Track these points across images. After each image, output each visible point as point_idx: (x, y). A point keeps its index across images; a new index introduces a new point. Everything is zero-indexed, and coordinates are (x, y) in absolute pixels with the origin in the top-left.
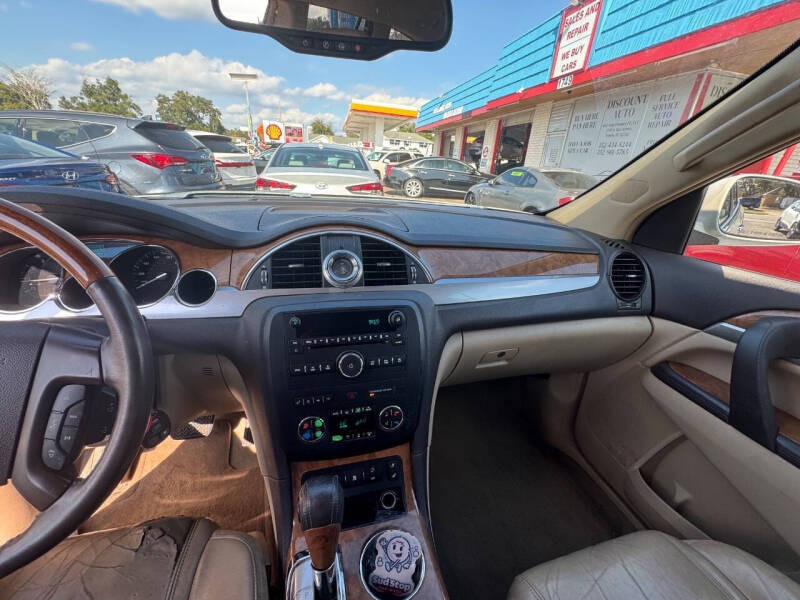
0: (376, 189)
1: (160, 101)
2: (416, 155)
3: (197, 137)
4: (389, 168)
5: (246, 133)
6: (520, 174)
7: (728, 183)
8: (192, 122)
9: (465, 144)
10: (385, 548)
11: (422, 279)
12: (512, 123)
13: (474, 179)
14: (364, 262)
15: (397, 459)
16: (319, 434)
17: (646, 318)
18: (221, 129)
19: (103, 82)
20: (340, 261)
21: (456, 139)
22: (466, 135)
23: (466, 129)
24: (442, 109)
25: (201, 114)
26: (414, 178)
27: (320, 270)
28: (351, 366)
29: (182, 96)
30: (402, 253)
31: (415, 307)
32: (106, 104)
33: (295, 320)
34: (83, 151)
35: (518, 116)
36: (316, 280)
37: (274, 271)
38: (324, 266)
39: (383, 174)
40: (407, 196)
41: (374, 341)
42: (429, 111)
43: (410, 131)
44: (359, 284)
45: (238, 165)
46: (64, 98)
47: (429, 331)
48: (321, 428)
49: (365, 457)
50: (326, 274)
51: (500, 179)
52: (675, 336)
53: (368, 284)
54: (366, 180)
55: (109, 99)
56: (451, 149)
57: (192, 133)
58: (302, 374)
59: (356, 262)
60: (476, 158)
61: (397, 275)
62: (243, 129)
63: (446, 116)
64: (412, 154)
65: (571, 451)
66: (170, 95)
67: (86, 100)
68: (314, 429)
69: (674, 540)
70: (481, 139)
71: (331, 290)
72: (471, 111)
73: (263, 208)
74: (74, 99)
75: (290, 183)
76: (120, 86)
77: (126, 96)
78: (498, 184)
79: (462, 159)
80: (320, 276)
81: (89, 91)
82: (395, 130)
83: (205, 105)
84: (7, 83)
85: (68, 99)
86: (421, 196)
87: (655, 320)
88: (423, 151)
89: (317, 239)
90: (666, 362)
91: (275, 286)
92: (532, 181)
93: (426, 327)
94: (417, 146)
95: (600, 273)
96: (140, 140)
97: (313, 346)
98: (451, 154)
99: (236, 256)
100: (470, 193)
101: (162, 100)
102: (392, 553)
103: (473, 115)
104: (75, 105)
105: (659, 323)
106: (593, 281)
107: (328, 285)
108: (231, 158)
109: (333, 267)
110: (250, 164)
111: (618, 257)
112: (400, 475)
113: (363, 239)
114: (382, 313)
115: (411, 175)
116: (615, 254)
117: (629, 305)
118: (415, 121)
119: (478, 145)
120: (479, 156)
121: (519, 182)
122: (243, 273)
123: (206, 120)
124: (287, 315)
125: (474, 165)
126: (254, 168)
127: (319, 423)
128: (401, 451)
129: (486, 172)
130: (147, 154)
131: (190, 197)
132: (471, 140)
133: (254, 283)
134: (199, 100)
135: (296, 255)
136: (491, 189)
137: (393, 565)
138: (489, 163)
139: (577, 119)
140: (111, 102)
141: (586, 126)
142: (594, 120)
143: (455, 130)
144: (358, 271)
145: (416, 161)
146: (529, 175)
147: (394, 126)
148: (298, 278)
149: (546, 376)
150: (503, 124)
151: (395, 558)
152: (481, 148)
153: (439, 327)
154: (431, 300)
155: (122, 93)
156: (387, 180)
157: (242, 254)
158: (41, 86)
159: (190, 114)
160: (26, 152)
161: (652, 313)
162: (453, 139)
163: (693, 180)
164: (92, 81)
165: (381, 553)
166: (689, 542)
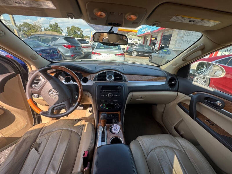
0: (123, 55)
1: (68, 29)
2: (136, 44)
3: (77, 40)
4: (128, 47)
5: (89, 37)
6: (166, 50)
7: (197, 63)
8: (76, 34)
9: (151, 40)
10: (114, 127)
11: (125, 81)
12: (166, 34)
13: (153, 51)
14: (114, 77)
15: (118, 114)
16: (104, 107)
17: (176, 92)
18: (83, 36)
19: (54, 23)
20: (110, 77)
21: (149, 39)
22: (152, 37)
23: (152, 36)
24: (145, 30)
25: (78, 32)
26: (135, 50)
27: (106, 78)
28: (110, 95)
29: (73, 27)
30: (122, 75)
31: (123, 86)
32: (55, 29)
33: (101, 87)
34: (52, 44)
35: (168, 32)
36: (105, 80)
37: (98, 78)
38: (107, 77)
39: (126, 49)
40: (132, 56)
41: (115, 92)
42: (141, 30)
43: (135, 36)
44: (113, 81)
45: (87, 47)
46: (45, 28)
47: (125, 91)
48: (105, 106)
49: (112, 113)
50: (107, 79)
51: (160, 51)
52: (182, 97)
53: (115, 81)
54: (120, 53)
55: (55, 28)
56: (147, 41)
57: (76, 39)
58: (102, 96)
59: (113, 77)
60: (154, 45)
61: (120, 80)
62: (88, 36)
63: (146, 32)
64: (135, 43)
65: (161, 123)
66: (70, 27)
67: (50, 29)
68: (103, 106)
69: (172, 137)
70: (156, 39)
71: (108, 82)
72: (153, 31)
73: (96, 64)
74: (47, 28)
75: (100, 53)
76: (58, 25)
77: (59, 27)
78: (159, 53)
79: (150, 45)
80: (106, 79)
81: (51, 26)
82: (131, 36)
83: (79, 29)
84: (32, 24)
85: (46, 28)
86: (136, 56)
87: (178, 93)
88: (139, 42)
89: (106, 72)
90: (180, 103)
91: (98, 81)
92: (170, 52)
93: (125, 90)
94: (137, 40)
95: (166, 82)
96: (65, 42)
97: (104, 92)
98: (147, 43)
99: (92, 75)
100: (151, 55)
101: (68, 28)
102: (115, 128)
103: (154, 32)
104: (47, 30)
105: (179, 93)
106: (164, 83)
107: (107, 81)
108: (86, 45)
109: (108, 78)
110: (90, 47)
111: (170, 78)
112: (118, 117)
113: (114, 72)
114: (117, 87)
115: (134, 50)
116: (170, 77)
117: (172, 89)
118: (137, 33)
119: (155, 40)
120: (155, 44)
121: (166, 53)
122: (93, 78)
123: (79, 33)
124: (100, 86)
125: (154, 47)
126: (91, 48)
127: (104, 105)
128: (119, 113)
129: (157, 49)
130: (66, 45)
131: (81, 61)
132: (153, 39)
133: (94, 80)
134: (78, 28)
135: (102, 75)
136: (157, 54)
137: (115, 130)
138: (158, 46)
139: (187, 33)
140: (56, 29)
141: (189, 35)
142: (192, 34)
143: (148, 36)
144: (113, 79)
145: (136, 45)
146: (168, 51)
147: (130, 35)
148: (102, 79)
149: (156, 105)
150: (163, 34)
151: (115, 129)
152: (156, 41)
153: (127, 90)
154: (126, 85)
155: (59, 26)
156: (127, 51)
157: (93, 74)
158: (40, 26)
159: (75, 31)
160: (41, 45)
161: (177, 91)
162: (148, 38)
163: (184, 63)
164: (52, 23)
165: (113, 128)
166: (176, 137)
